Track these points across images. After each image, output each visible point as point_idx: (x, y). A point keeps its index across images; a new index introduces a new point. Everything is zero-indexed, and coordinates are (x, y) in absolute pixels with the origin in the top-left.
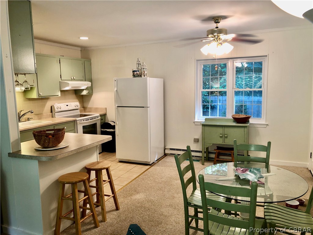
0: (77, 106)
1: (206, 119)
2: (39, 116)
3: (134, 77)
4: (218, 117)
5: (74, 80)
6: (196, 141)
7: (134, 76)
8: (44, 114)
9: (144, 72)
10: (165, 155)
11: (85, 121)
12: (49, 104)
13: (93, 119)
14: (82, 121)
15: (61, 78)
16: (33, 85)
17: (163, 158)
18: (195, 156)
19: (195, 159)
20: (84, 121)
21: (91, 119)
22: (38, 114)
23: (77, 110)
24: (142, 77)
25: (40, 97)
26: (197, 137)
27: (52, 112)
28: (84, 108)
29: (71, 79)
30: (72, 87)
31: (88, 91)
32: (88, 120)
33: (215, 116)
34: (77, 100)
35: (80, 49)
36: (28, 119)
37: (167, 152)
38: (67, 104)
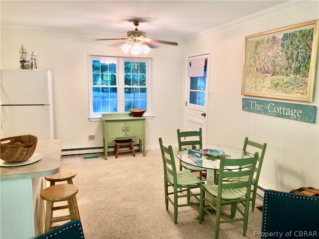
1: (103, 115)
4: (110, 112)
6: (91, 138)
7: (23, 67)
9: (35, 64)
18: (91, 153)
19: (93, 156)
24: (33, 69)
26: (92, 134)
33: (106, 112)
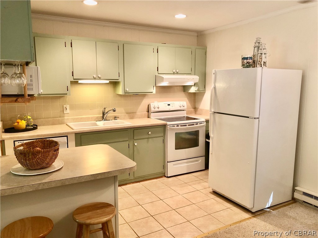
0: (182, 107)
2: (131, 115)
3: (244, 67)
5: (177, 73)
8: (138, 113)
10: (294, 200)
11: (180, 127)
12: (145, 102)
13: (193, 125)
14: (174, 126)
15: (158, 71)
16: (118, 80)
17: (285, 206)
20: (178, 126)
21: (189, 125)
22: (130, 113)
23: (183, 110)
25: (126, 93)
27: (148, 112)
28: (195, 109)
29: (173, 73)
30: (170, 83)
31: (197, 88)
32: (186, 125)
34: (186, 99)
35: (196, 34)
36: (115, 117)
37: (297, 196)
38: (169, 103)
